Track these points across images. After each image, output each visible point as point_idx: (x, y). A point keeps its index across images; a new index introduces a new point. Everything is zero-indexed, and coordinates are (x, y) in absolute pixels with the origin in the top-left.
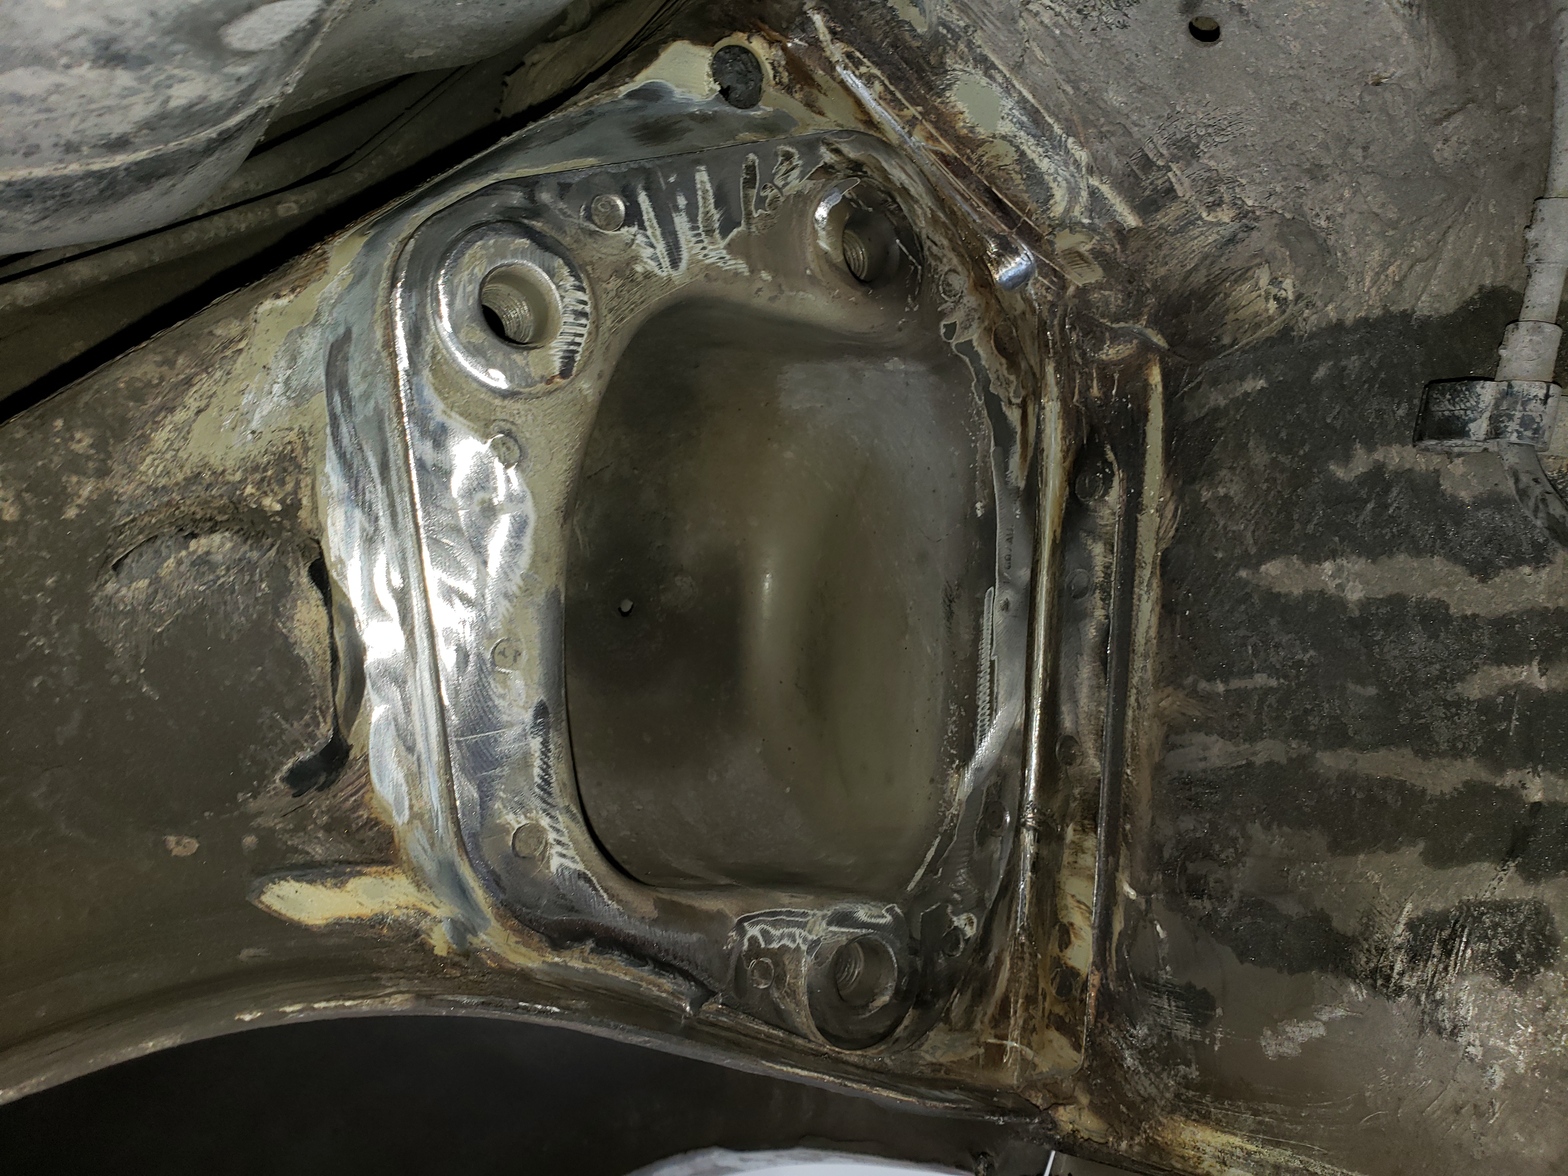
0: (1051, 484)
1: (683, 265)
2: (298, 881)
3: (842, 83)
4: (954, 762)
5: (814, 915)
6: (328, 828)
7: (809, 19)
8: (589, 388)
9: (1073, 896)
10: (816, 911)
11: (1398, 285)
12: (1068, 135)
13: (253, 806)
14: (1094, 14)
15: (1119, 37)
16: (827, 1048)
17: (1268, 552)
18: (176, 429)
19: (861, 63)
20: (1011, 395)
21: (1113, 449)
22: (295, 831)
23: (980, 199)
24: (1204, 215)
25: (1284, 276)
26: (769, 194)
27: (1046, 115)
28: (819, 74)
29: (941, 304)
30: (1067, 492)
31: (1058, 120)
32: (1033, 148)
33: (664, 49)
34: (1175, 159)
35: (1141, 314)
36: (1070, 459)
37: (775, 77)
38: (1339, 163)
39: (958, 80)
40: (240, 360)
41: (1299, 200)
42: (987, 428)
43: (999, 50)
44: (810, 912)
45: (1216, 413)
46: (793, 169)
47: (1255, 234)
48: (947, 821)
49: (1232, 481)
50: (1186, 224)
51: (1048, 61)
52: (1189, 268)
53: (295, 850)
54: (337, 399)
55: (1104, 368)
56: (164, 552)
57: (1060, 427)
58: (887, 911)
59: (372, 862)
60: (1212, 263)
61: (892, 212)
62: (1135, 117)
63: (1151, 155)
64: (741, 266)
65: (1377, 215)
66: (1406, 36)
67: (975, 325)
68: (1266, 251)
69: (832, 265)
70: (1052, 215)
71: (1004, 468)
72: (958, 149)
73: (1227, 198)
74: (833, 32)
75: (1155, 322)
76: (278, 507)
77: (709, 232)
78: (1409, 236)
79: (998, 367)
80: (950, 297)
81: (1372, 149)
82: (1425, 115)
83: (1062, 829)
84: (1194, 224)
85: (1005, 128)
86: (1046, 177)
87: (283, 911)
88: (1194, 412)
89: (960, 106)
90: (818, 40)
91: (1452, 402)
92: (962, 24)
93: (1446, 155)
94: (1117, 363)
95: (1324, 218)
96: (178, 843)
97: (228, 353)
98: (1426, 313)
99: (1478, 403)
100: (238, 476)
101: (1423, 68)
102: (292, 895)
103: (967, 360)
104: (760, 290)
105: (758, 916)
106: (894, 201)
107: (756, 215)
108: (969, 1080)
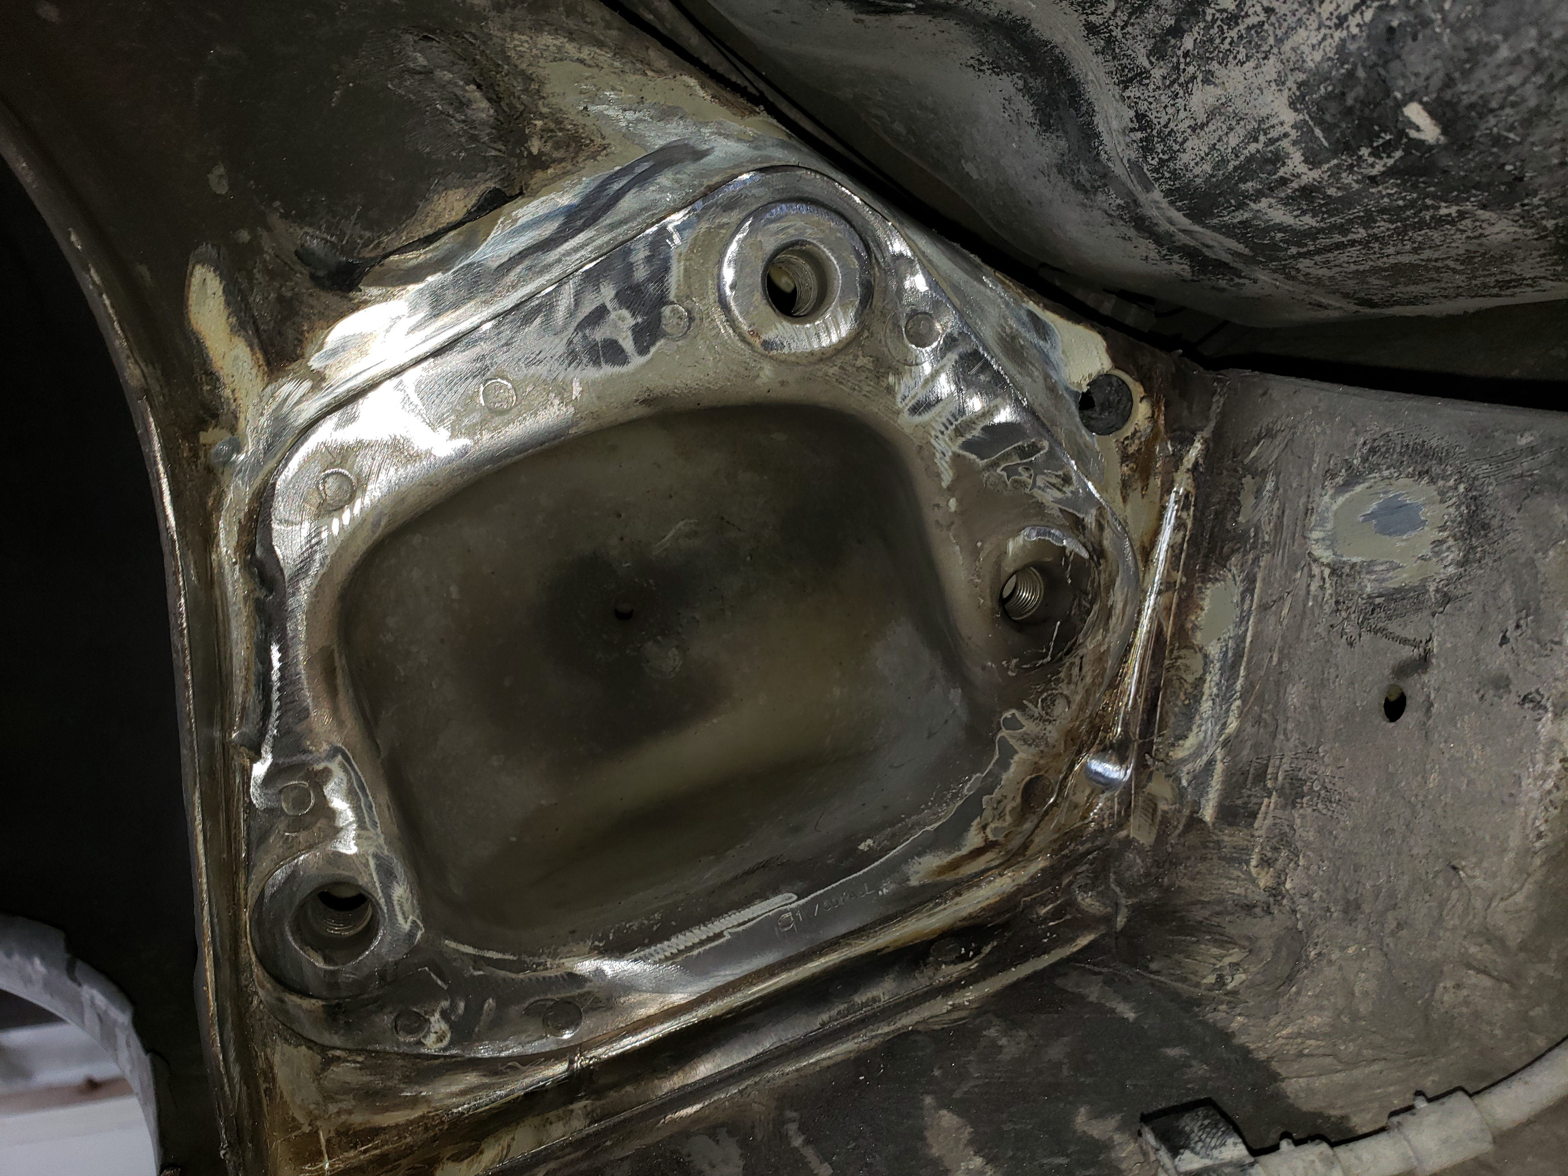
0: (933, 920)
1: (917, 419)
2: (224, 291)
3: (1164, 508)
4: (600, 941)
5: (377, 834)
6: (281, 299)
7: (1192, 442)
8: (768, 377)
9: (513, 1139)
10: (382, 837)
11: (1300, 1055)
12: (1240, 697)
13: (274, 219)
14: (1344, 614)
15: (1341, 649)
16: (246, 915)
17: (961, 1108)
18: (559, 49)
19: (1188, 509)
20: (993, 825)
21: (994, 948)
22: (267, 271)
23: (1147, 692)
24: (1253, 863)
25: (1245, 971)
26: (1025, 476)
27: (1244, 664)
28: (1157, 482)
29: (1031, 701)
30: (931, 937)
31: (1246, 677)
32: (1213, 684)
33: (1086, 327)
34: (1281, 792)
35: (1136, 896)
36: (966, 923)
37: (1127, 438)
38: (1373, 919)
39: (1225, 581)
40: (638, 77)
41: (1318, 920)
42: (948, 812)
43: (1267, 582)
44: (379, 830)
45: (1079, 999)
46: (1059, 489)
47: (1267, 920)
48: (536, 960)
49: (1018, 1044)
50: (1237, 858)
51: (1285, 622)
52: (1202, 898)
53: (250, 277)
54: (646, 166)
55: (1071, 903)
56: (455, 68)
57: (992, 901)
58: (414, 922)
59: (265, 353)
60: (1219, 913)
61: (1080, 605)
62: (1290, 726)
63: (1270, 770)
64: (947, 477)
65: (1353, 994)
66: (1512, 855)
67: (1033, 750)
68: (1259, 943)
69: (998, 564)
70: (1171, 754)
71: (919, 850)
72: (1173, 635)
73: (1279, 864)
74: (1196, 465)
75: (1136, 910)
76: (535, 151)
77: (959, 432)
78: (1354, 1036)
79: (1010, 797)
80: (1043, 709)
81: (1403, 933)
82: (1467, 949)
83: (582, 1097)
84: (1240, 864)
85: (1214, 650)
86: (1197, 717)
87: (193, 288)
88: (1070, 983)
89: (1206, 604)
90: (1181, 459)
91: (1202, 1128)
92: (1267, 538)
93: (1446, 998)
94: (1079, 910)
95: (1317, 951)
96: (221, 176)
97: (639, 65)
98: (1289, 1090)
99: (1215, 1147)
100: (545, 110)
101: (1498, 897)
102: (209, 292)
103: (996, 757)
104: (938, 506)
105: (353, 769)
106: (1092, 603)
107: (999, 470)
108: (267, 1125)
